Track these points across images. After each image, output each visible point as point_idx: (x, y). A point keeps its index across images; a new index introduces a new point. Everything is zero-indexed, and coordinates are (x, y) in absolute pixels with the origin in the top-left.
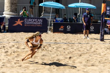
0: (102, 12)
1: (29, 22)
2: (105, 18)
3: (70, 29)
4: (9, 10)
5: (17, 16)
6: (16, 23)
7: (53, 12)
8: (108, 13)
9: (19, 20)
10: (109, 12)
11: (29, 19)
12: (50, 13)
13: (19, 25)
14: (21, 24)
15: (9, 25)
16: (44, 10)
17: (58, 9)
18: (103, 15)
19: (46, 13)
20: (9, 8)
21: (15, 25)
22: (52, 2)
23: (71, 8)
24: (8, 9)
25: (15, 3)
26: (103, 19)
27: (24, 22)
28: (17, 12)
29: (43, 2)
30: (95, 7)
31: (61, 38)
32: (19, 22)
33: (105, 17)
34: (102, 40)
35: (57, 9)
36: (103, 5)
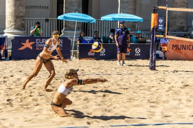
0: (152, 27)
1: (42, 44)
2: (157, 36)
3: (104, 53)
4: (13, 27)
5: (25, 35)
6: (23, 45)
7: (78, 29)
8: (161, 28)
9: (27, 41)
10: (162, 25)
11: (43, 40)
12: (74, 30)
13: (27, 48)
14: (31, 48)
15: (12, 49)
16: (65, 26)
17: (87, 23)
18: (153, 31)
19: (68, 30)
20: (13, 23)
21: (22, 48)
22: (77, 13)
23: (106, 21)
24: (10, 25)
25: (22, 17)
26: (153, 37)
27: (36, 44)
28: (24, 30)
29: (63, 14)
30: (141, 20)
31: (91, 66)
32: (28, 45)
33: (156, 34)
34: (153, 68)
35: (84, 23)
36: (153, 16)
